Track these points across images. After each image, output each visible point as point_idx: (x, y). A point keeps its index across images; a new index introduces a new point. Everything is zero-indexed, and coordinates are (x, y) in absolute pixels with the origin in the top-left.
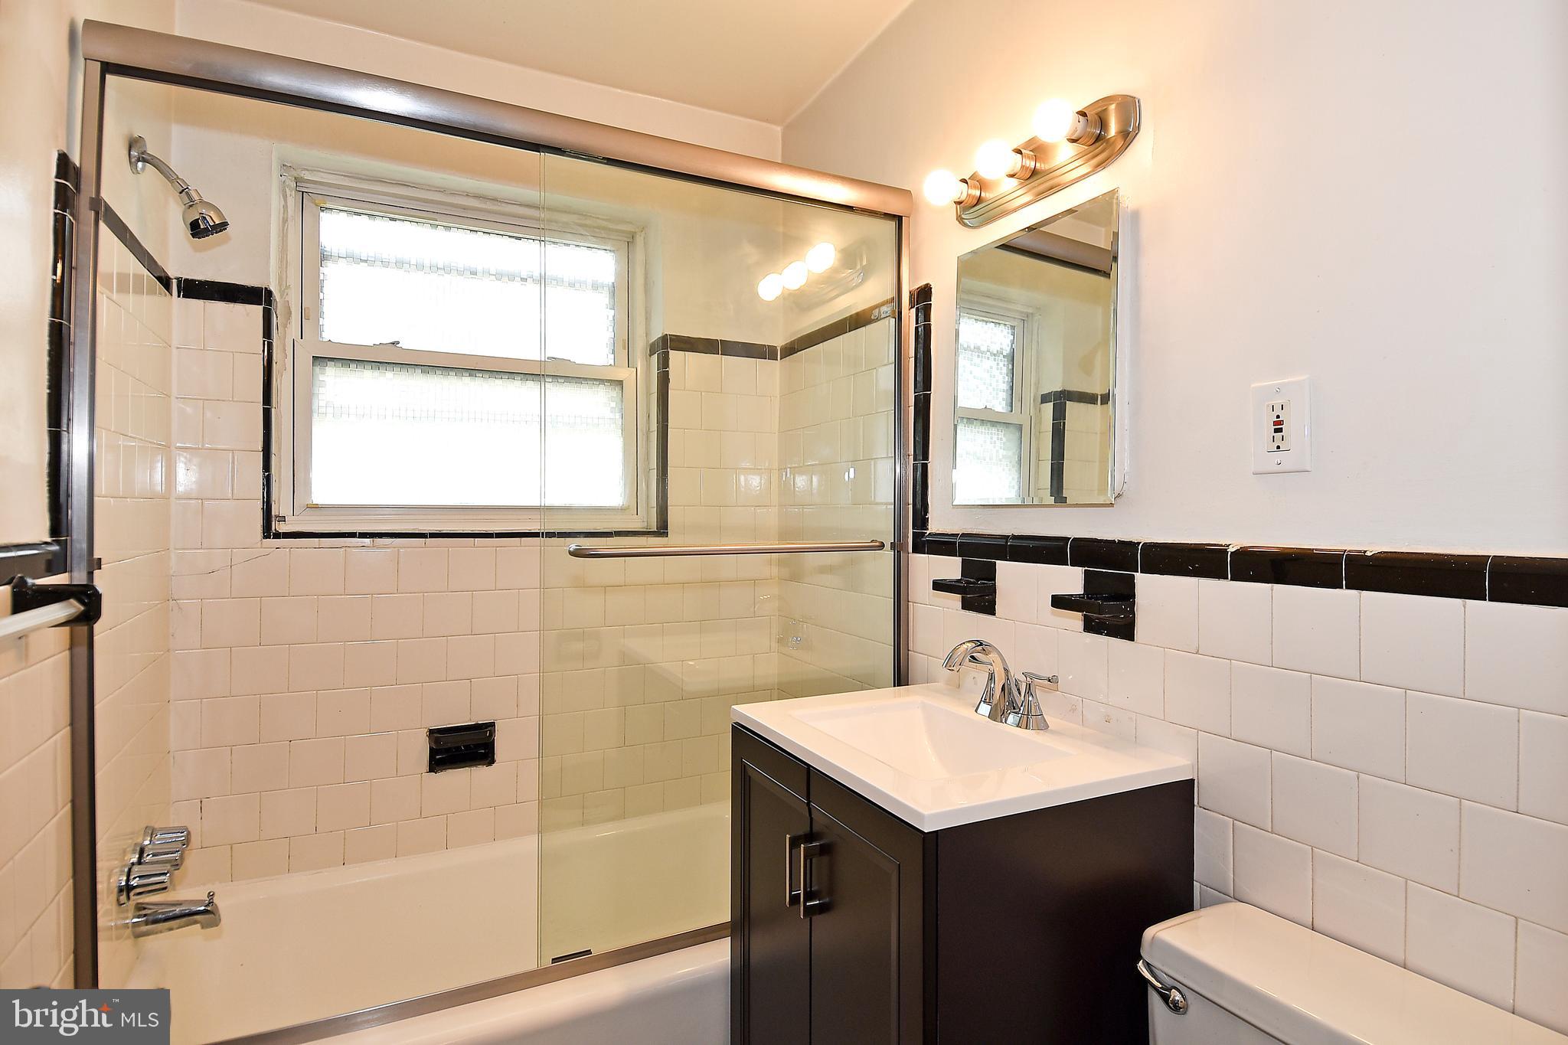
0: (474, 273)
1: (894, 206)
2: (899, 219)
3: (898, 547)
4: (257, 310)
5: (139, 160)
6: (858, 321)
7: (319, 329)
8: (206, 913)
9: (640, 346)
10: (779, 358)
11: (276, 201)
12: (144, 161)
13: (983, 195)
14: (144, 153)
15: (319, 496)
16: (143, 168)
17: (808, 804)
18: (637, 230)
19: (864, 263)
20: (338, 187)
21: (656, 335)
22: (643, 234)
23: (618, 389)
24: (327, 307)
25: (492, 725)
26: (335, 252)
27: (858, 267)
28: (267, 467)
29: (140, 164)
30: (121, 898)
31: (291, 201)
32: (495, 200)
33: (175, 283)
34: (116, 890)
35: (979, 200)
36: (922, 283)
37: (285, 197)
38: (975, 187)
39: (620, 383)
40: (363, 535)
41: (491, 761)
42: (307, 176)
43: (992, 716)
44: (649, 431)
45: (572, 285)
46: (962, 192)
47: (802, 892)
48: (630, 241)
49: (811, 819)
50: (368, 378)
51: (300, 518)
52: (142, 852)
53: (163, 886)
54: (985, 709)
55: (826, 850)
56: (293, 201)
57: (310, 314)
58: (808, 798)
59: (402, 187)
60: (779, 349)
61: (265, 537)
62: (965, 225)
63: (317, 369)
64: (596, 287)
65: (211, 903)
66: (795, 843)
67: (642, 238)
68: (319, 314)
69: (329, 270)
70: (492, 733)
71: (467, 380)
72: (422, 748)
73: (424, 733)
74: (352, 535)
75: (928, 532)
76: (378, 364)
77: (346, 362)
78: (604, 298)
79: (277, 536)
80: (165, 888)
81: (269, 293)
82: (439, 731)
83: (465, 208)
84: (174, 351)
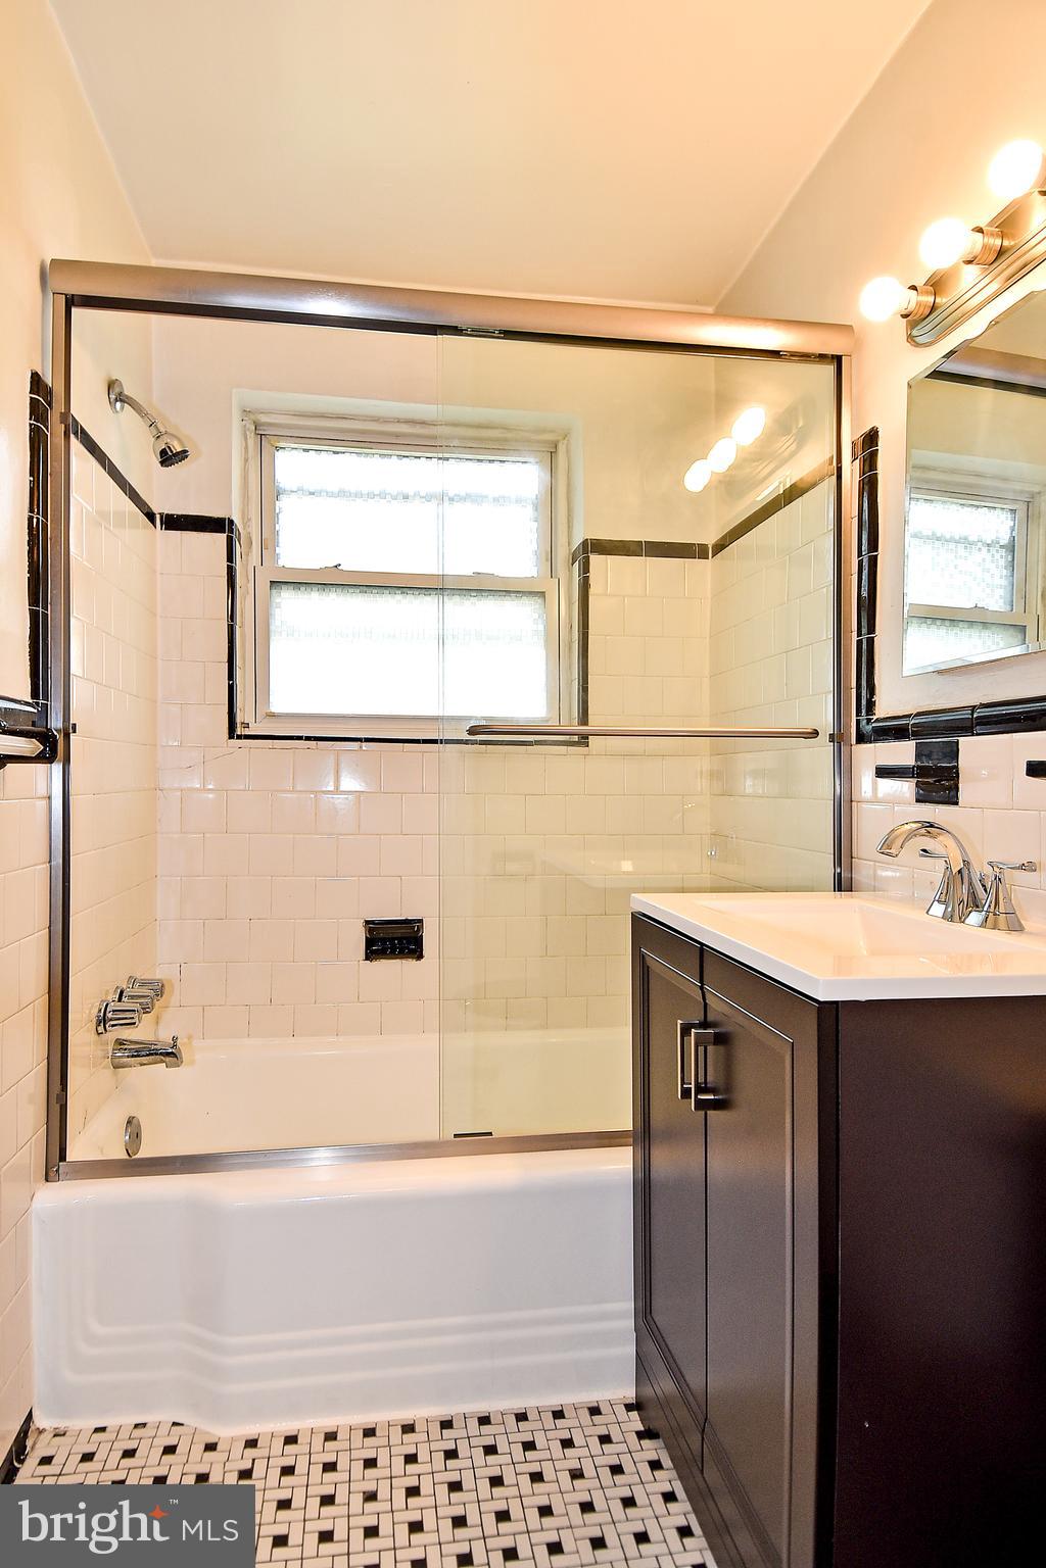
0: (406, 497)
1: (832, 344)
2: (838, 360)
3: (837, 738)
4: (223, 537)
5: (116, 400)
6: (792, 494)
7: (276, 556)
8: (169, 1054)
9: (562, 554)
10: (710, 555)
11: (237, 441)
12: (121, 400)
13: (938, 300)
14: (120, 394)
15: (277, 706)
16: (122, 408)
17: (702, 988)
18: (560, 438)
19: (801, 424)
20: (289, 427)
21: (577, 542)
22: (565, 442)
23: (540, 601)
24: (283, 538)
25: (421, 921)
26: (288, 488)
27: (794, 431)
28: (231, 675)
29: (118, 404)
30: (99, 1028)
31: (251, 442)
32: (423, 423)
33: (158, 517)
34: (95, 1020)
35: (933, 308)
36: (867, 429)
37: (246, 439)
38: (927, 293)
39: (542, 594)
40: (308, 738)
41: (420, 957)
42: (263, 419)
43: (948, 917)
44: (571, 642)
45: (496, 500)
46: (911, 300)
47: (693, 1086)
48: (551, 452)
49: (706, 1005)
50: (313, 599)
51: (260, 725)
52: (122, 993)
53: (133, 1021)
54: (938, 909)
55: (721, 1039)
56: (252, 441)
57: (268, 543)
58: (701, 981)
59: (344, 420)
60: (710, 547)
61: (230, 738)
62: (918, 345)
63: (274, 591)
64: (518, 501)
65: (174, 1046)
66: (686, 1030)
67: (564, 446)
68: (276, 544)
69: (285, 505)
70: (420, 928)
71: (399, 597)
72: (359, 936)
73: (361, 923)
74: (299, 738)
75: (875, 718)
76: (324, 586)
77: (297, 585)
78: (529, 511)
79: (239, 737)
80: (134, 1023)
81: (231, 522)
82: (372, 922)
83: (397, 435)
84: (159, 576)
